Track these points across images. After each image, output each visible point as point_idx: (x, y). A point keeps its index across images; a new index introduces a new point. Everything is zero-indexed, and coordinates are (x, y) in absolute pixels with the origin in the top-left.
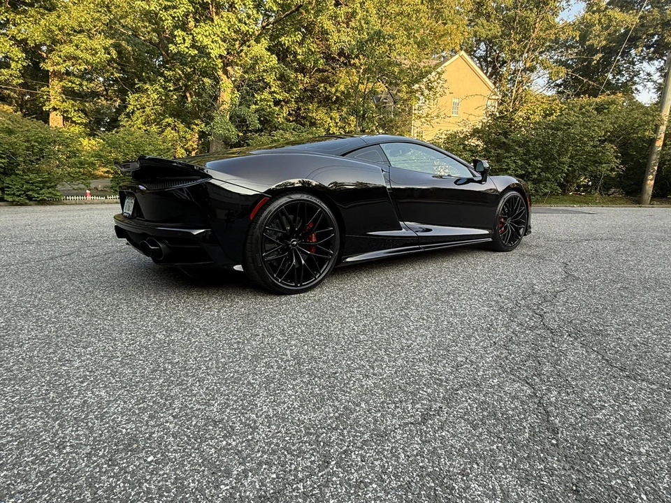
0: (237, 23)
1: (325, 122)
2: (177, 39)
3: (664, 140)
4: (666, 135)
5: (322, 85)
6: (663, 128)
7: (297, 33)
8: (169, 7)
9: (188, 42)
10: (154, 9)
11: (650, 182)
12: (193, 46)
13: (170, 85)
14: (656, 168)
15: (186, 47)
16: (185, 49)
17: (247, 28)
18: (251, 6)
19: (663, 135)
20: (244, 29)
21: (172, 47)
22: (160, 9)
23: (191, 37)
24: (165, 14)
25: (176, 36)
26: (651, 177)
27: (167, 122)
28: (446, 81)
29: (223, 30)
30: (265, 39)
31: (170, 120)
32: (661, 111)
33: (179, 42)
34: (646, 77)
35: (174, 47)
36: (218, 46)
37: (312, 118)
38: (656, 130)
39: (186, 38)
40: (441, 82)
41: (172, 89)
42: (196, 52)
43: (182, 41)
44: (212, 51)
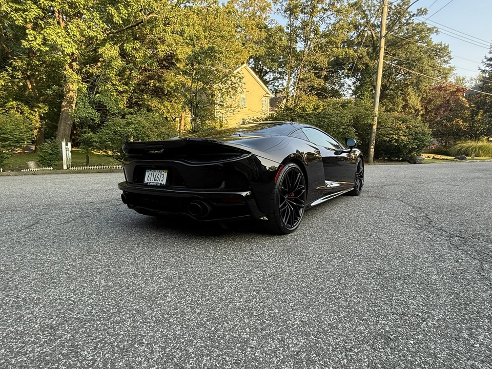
0: (86, 29)
1: (160, 109)
2: (29, 37)
3: (377, 125)
4: (377, 122)
5: (152, 81)
6: (376, 118)
7: (136, 42)
8: (20, 10)
9: (39, 40)
10: (6, 10)
11: (372, 150)
12: (44, 44)
13: (18, 74)
14: (374, 141)
15: (38, 44)
16: (37, 45)
17: (95, 34)
18: (98, 18)
19: (376, 123)
20: (93, 34)
21: (24, 43)
22: (11, 11)
23: (41, 36)
24: (16, 15)
25: (27, 34)
26: (372, 147)
27: (12, 105)
28: (244, 83)
29: (75, 34)
30: (110, 44)
31: (14, 103)
32: (374, 108)
33: (31, 39)
34: (348, 87)
35: (27, 43)
36: (70, 45)
37: (148, 105)
38: (373, 120)
39: (37, 37)
40: (241, 84)
41: (20, 77)
42: (48, 49)
43: (34, 39)
44: (66, 49)
